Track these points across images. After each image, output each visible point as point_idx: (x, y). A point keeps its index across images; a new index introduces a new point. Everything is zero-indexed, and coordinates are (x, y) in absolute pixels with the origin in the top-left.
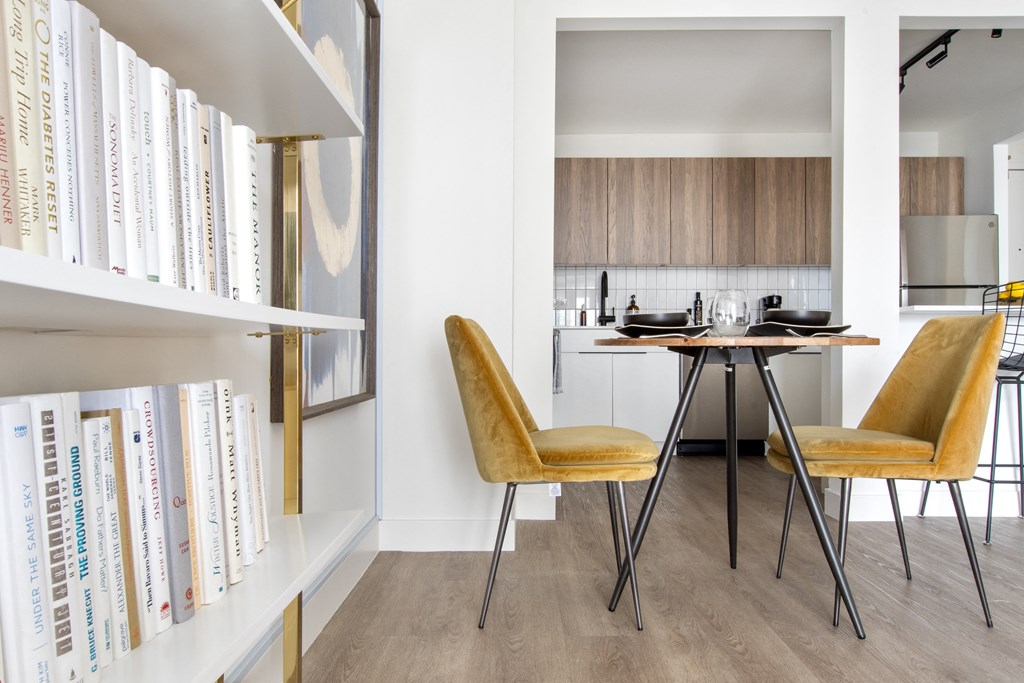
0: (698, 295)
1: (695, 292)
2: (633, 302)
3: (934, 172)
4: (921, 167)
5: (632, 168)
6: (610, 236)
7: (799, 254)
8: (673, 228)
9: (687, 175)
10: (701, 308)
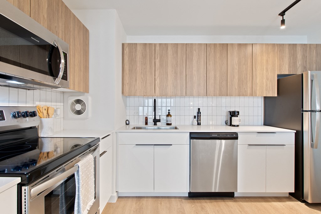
0: (199, 109)
1: (198, 108)
2: (169, 113)
3: (315, 51)
4: (308, 49)
5: (167, 49)
6: (156, 82)
7: (249, 91)
8: (187, 78)
9: (194, 52)
10: (200, 116)
